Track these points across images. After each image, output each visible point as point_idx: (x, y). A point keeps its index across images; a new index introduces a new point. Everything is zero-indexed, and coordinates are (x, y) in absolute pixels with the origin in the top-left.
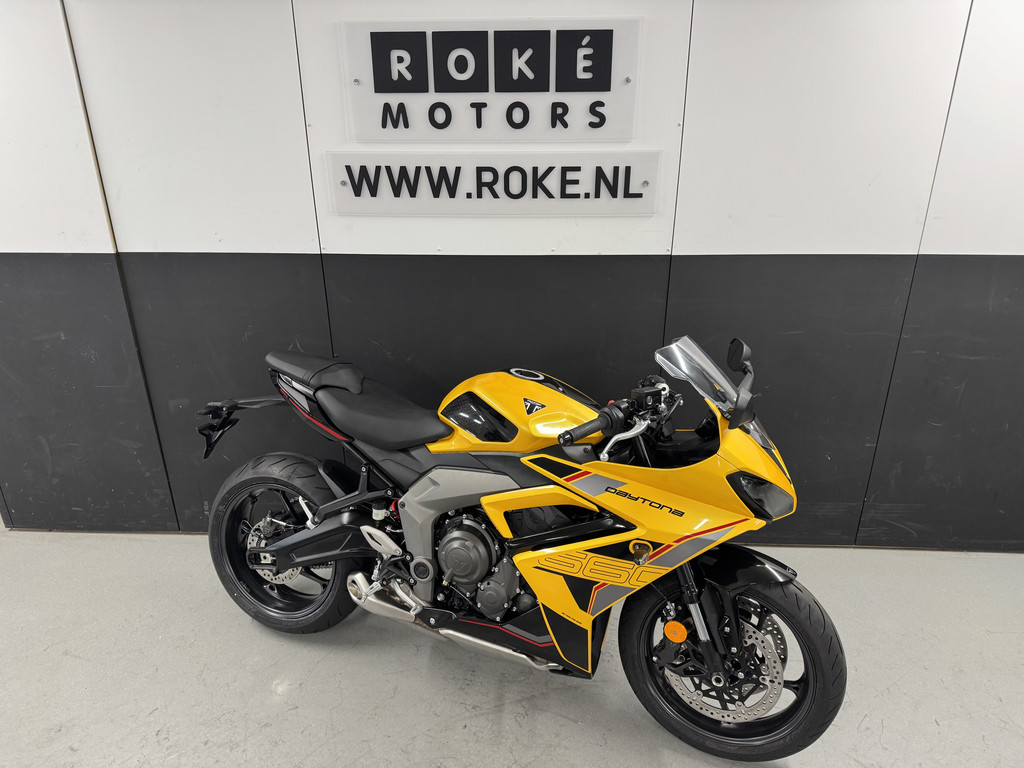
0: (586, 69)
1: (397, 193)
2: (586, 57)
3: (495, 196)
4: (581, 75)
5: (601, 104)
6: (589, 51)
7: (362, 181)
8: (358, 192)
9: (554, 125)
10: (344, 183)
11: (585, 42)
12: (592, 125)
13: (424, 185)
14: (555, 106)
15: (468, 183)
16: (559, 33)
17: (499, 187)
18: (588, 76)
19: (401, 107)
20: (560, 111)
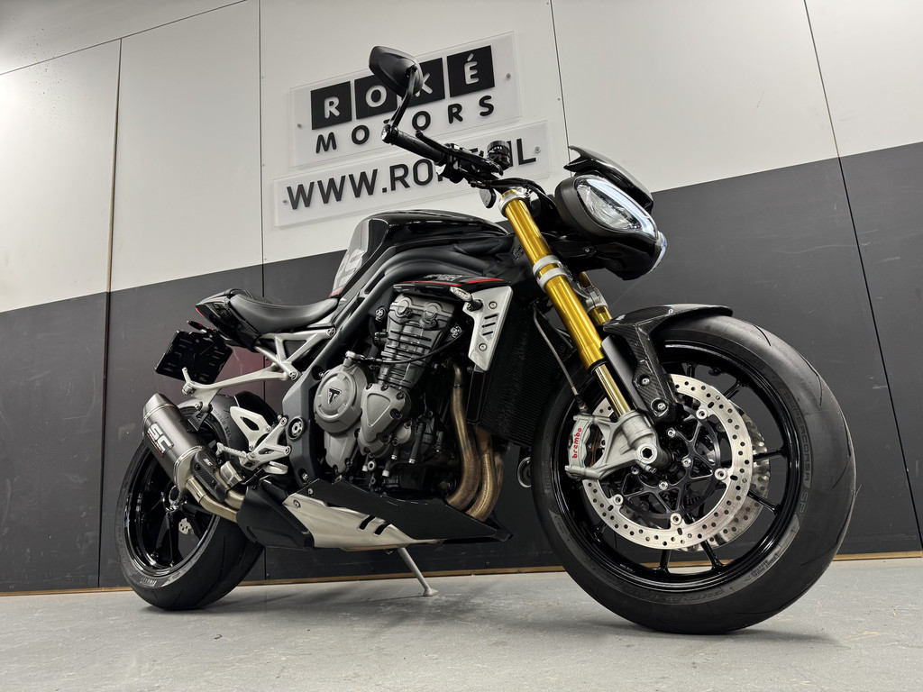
0: (472, 77)
1: (326, 199)
2: (471, 68)
3: (407, 186)
4: (469, 81)
5: (489, 97)
6: (474, 64)
7: (300, 197)
8: (295, 206)
9: (451, 121)
10: (285, 202)
11: (469, 60)
12: (483, 114)
13: (348, 190)
14: (450, 108)
15: (384, 180)
16: (448, 57)
17: (410, 179)
18: (476, 80)
19: (332, 136)
20: (455, 110)
